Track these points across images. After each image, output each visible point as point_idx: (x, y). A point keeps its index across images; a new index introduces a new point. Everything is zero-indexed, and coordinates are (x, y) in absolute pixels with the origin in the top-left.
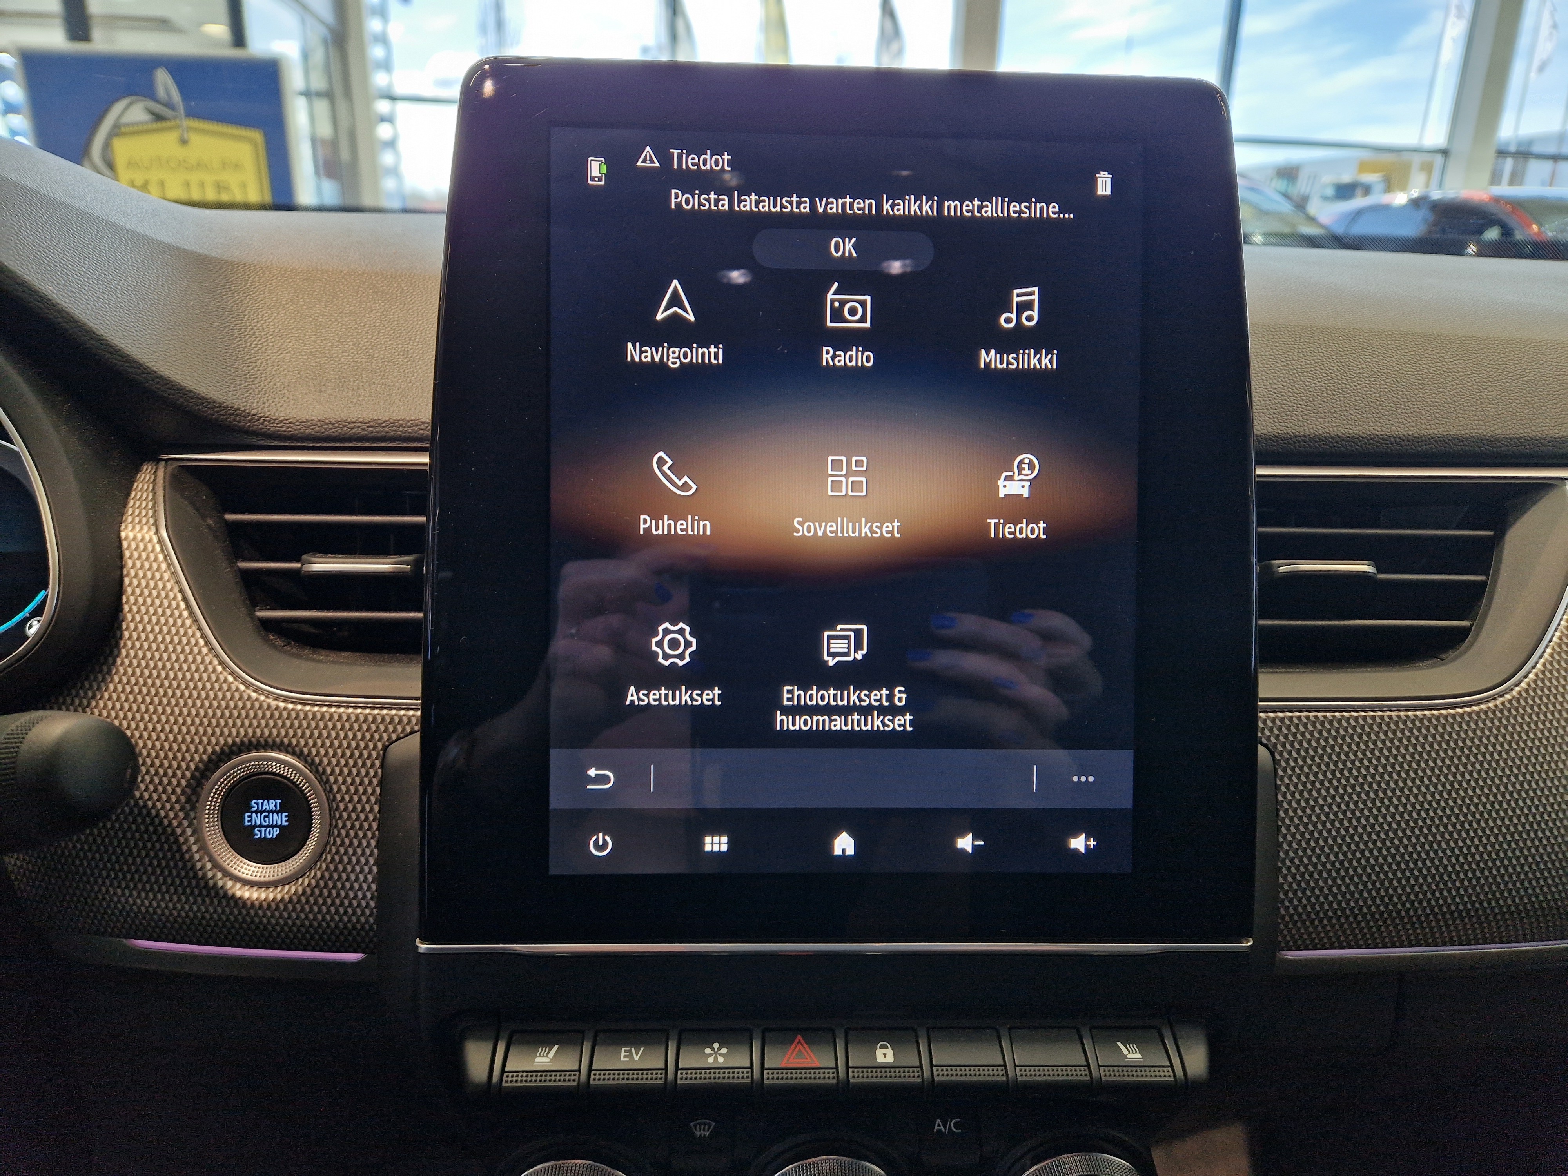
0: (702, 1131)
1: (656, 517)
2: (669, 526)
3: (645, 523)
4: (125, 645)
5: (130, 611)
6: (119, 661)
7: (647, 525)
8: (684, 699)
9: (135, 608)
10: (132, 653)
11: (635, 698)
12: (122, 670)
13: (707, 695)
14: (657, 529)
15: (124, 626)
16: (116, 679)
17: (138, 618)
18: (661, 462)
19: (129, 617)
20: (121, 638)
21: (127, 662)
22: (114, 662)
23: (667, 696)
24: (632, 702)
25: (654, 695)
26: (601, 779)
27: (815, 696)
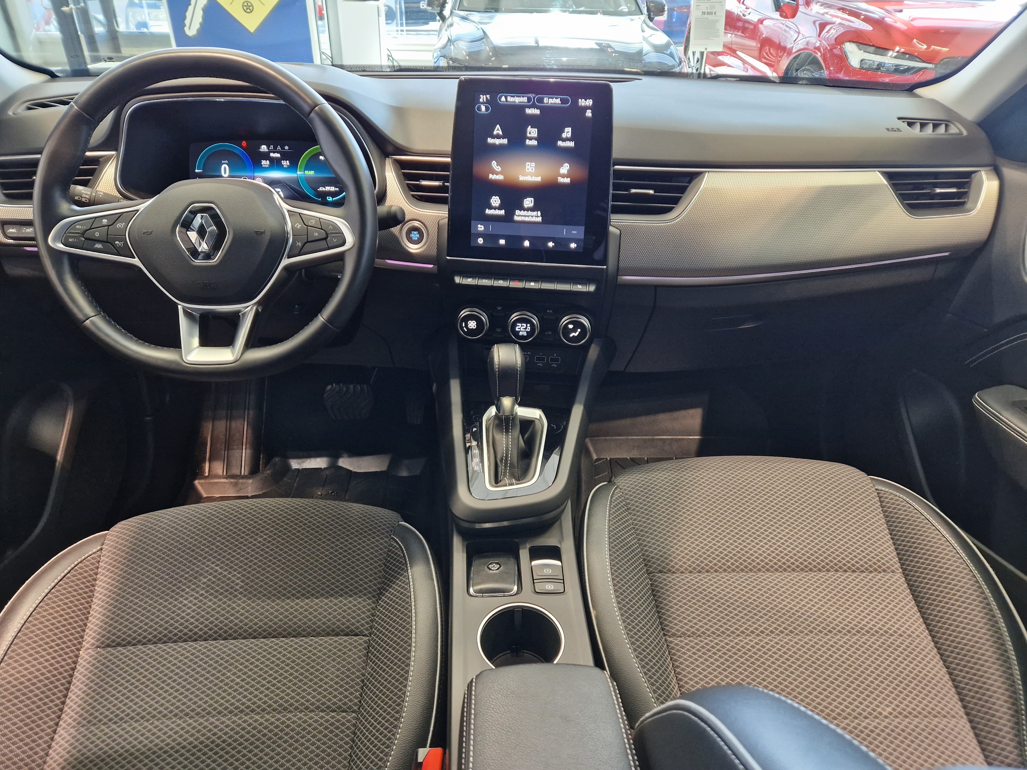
2: (495, 177)
8: (497, 212)
11: (488, 212)
13: (501, 212)
18: (494, 163)
23: (494, 212)
25: (491, 211)
26: (481, 228)
27: (523, 213)
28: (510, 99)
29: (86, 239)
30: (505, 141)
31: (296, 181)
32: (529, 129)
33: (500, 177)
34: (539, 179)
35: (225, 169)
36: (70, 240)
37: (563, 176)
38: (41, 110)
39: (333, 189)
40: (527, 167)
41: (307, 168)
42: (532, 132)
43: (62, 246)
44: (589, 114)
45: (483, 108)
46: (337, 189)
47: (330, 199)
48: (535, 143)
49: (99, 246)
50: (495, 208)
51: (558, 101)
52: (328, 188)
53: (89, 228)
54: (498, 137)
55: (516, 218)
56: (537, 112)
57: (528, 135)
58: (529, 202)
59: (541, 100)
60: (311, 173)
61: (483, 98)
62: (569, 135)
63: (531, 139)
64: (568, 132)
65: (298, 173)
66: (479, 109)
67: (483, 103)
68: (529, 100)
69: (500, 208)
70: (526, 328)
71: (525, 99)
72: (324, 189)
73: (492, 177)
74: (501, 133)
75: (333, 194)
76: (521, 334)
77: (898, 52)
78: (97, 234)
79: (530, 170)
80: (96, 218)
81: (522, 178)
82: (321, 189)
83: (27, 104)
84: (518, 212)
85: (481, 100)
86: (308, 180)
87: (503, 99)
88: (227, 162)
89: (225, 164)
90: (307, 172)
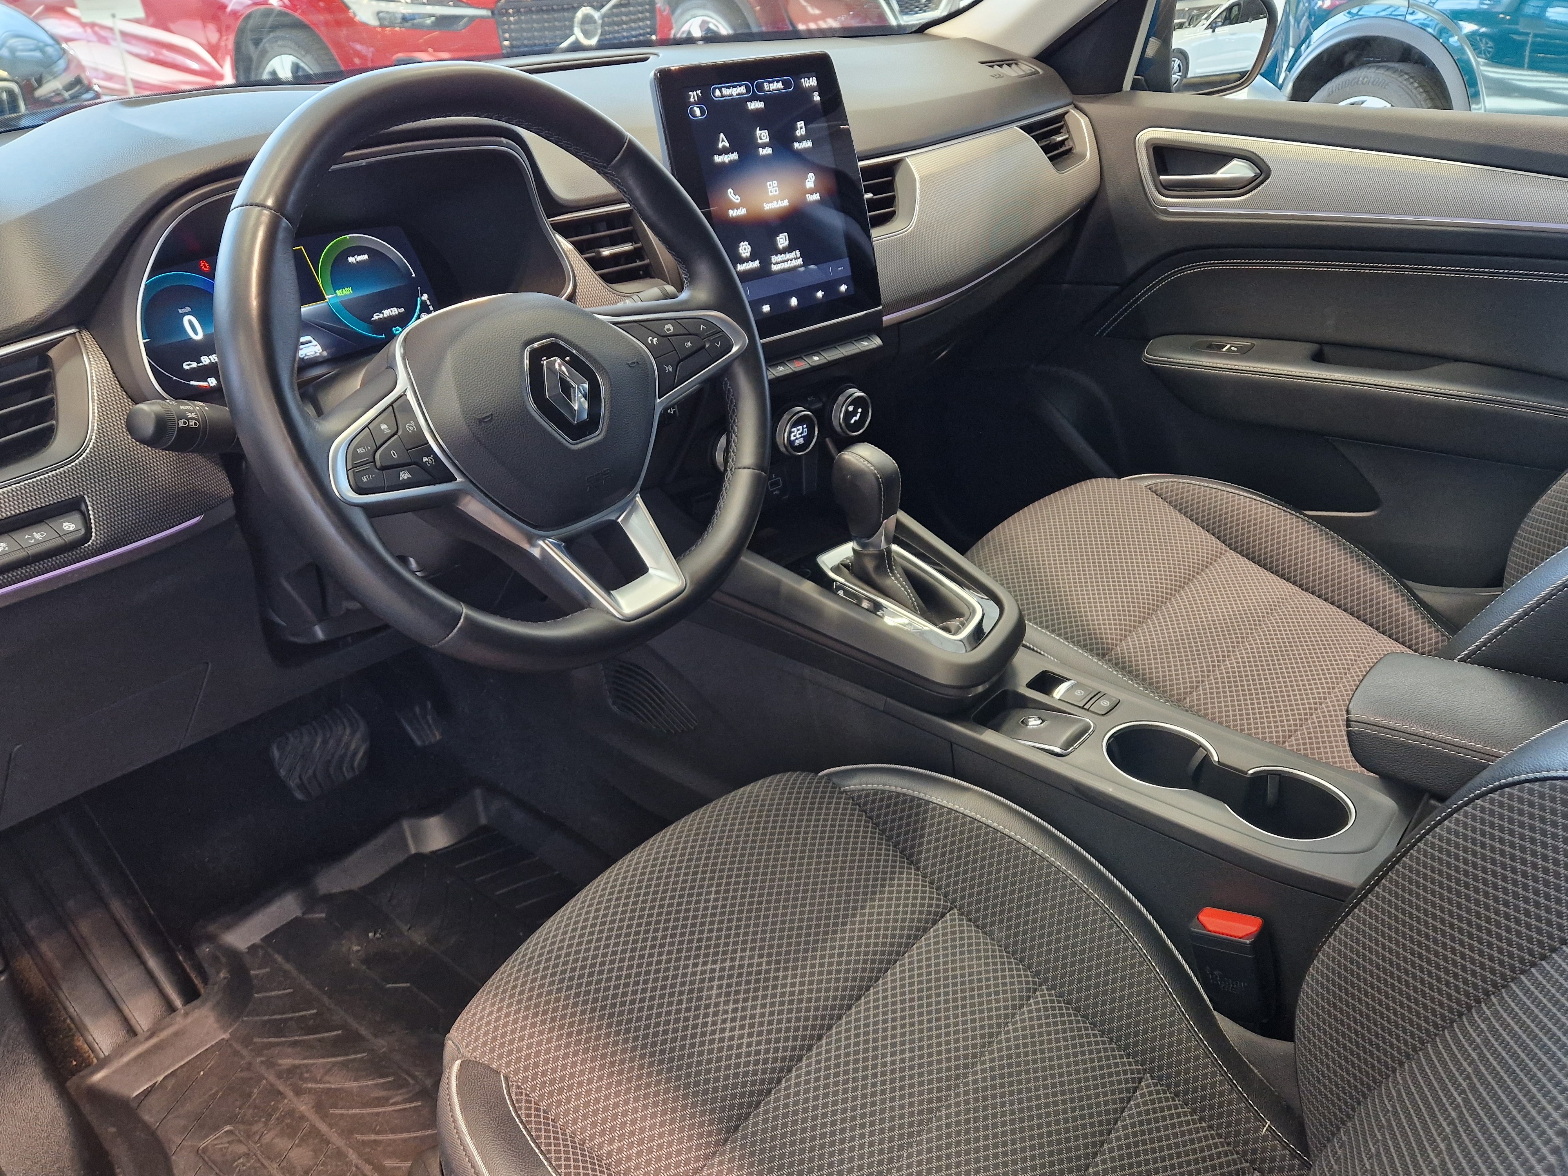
18: (731, 193)
23: (745, 266)
25: (742, 266)
27: (780, 258)
28: (726, 92)
30: (734, 156)
31: (330, 314)
32: (758, 132)
33: (741, 212)
34: (785, 203)
35: (190, 322)
37: (812, 192)
39: (395, 311)
40: (770, 189)
41: (336, 285)
42: (763, 136)
44: (817, 98)
45: (698, 112)
46: (402, 310)
48: (768, 151)
49: (405, 475)
50: (746, 260)
51: (780, 85)
52: (387, 313)
54: (725, 151)
55: (775, 268)
56: (760, 105)
57: (760, 141)
58: (782, 240)
59: (760, 88)
60: (347, 292)
61: (694, 96)
62: (803, 131)
63: (764, 146)
64: (801, 128)
65: (327, 297)
66: (693, 114)
67: (695, 103)
68: (748, 90)
69: (752, 258)
70: (802, 432)
71: (743, 90)
72: (381, 316)
73: (733, 213)
74: (727, 145)
76: (797, 443)
79: (774, 193)
81: (768, 207)
82: (376, 317)
84: (774, 259)
85: (692, 100)
86: (348, 305)
87: (718, 93)
88: (188, 309)
89: (187, 314)
90: (339, 292)
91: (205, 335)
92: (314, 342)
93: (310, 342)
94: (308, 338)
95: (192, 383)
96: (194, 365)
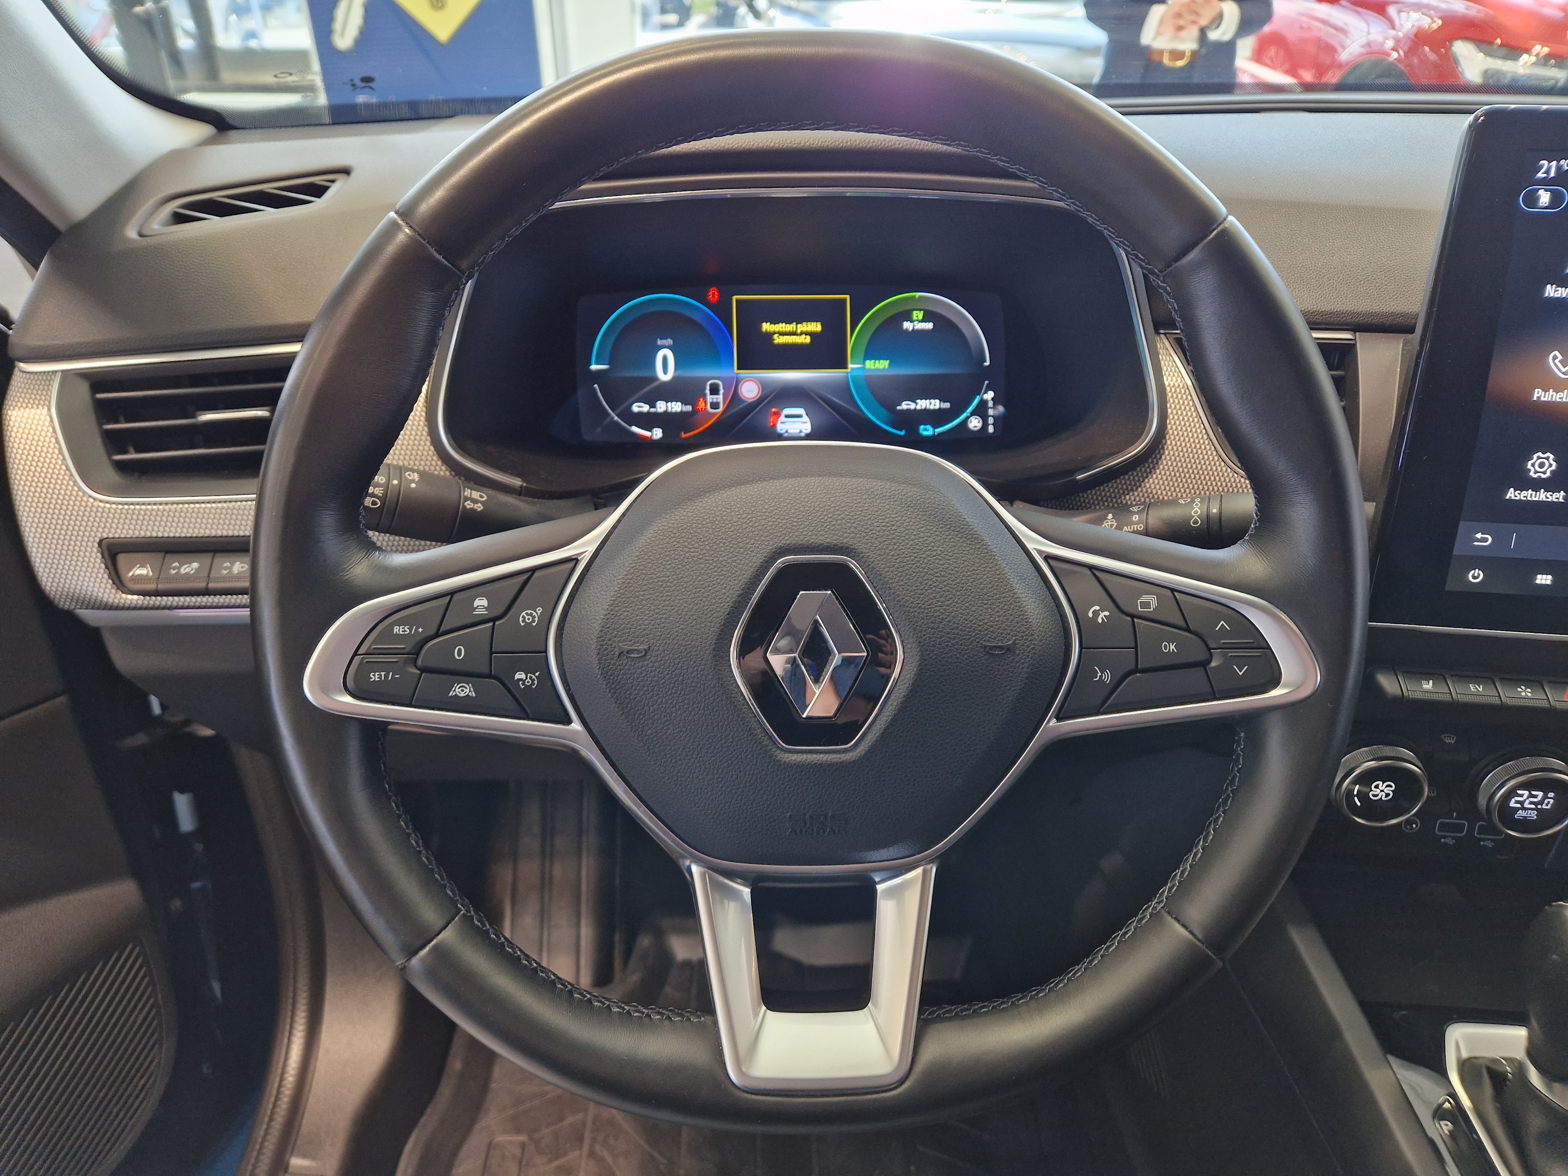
0: (1450, 740)
1: (1546, 390)
2: (1552, 396)
3: (1538, 394)
4: (1168, 448)
5: (1172, 428)
6: (1163, 457)
7: (1539, 395)
8: (1541, 497)
9: (1174, 427)
10: (1172, 453)
11: (1513, 496)
12: (1165, 462)
13: (1556, 495)
14: (1544, 397)
15: (1167, 437)
16: (1161, 467)
17: (1176, 433)
18: (1555, 358)
19: (1171, 432)
20: (1165, 444)
21: (1168, 458)
22: (1161, 458)
23: (1531, 495)
24: (1510, 497)
25: (1524, 493)
26: (1483, 539)
29: (423, 670)
31: (844, 389)
35: (665, 359)
36: (374, 677)
38: (214, 224)
39: (934, 404)
41: (871, 353)
43: (348, 699)
45: (1544, 198)
46: (947, 405)
47: (927, 431)
49: (462, 690)
50: (1537, 485)
52: (923, 404)
53: (432, 631)
60: (882, 365)
61: (1547, 168)
65: (850, 366)
66: (1532, 199)
67: (1547, 183)
69: (1551, 485)
70: (1541, 802)
72: (912, 406)
75: (936, 418)
76: (1521, 814)
77: (1537, 55)
78: (459, 653)
80: (452, 593)
82: (905, 405)
83: (174, 206)
85: (1540, 175)
86: (873, 384)
88: (670, 342)
89: (664, 347)
90: (870, 364)
91: (674, 379)
92: (806, 418)
93: (800, 416)
94: (801, 411)
95: (635, 429)
96: (645, 408)
